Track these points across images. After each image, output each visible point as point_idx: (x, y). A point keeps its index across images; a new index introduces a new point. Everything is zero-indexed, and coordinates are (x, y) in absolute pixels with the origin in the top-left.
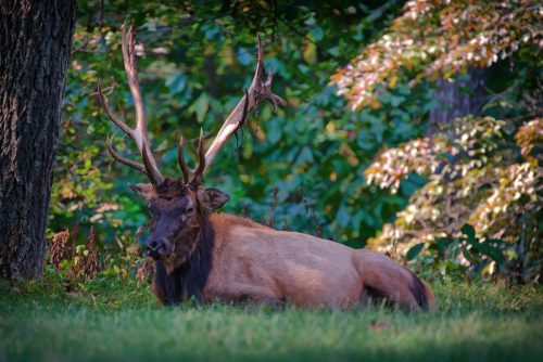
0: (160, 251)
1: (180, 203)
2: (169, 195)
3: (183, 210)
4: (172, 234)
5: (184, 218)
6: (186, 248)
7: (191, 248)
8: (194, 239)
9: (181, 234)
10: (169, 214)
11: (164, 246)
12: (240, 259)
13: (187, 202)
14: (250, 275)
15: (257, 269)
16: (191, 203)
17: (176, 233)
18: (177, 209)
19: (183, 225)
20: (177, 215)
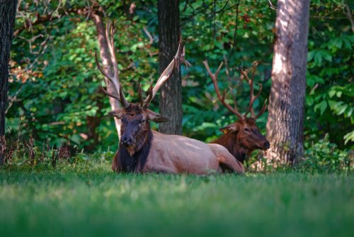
0: (128, 143)
1: (138, 117)
2: (132, 113)
3: (140, 122)
4: (134, 133)
5: (140, 125)
6: (141, 141)
7: (143, 140)
8: (145, 136)
9: (138, 133)
10: (133, 123)
11: (130, 140)
12: (158, 151)
13: (142, 117)
14: (163, 160)
15: (166, 157)
16: (144, 118)
17: (136, 133)
18: (137, 120)
19: (139, 129)
20: (137, 124)
